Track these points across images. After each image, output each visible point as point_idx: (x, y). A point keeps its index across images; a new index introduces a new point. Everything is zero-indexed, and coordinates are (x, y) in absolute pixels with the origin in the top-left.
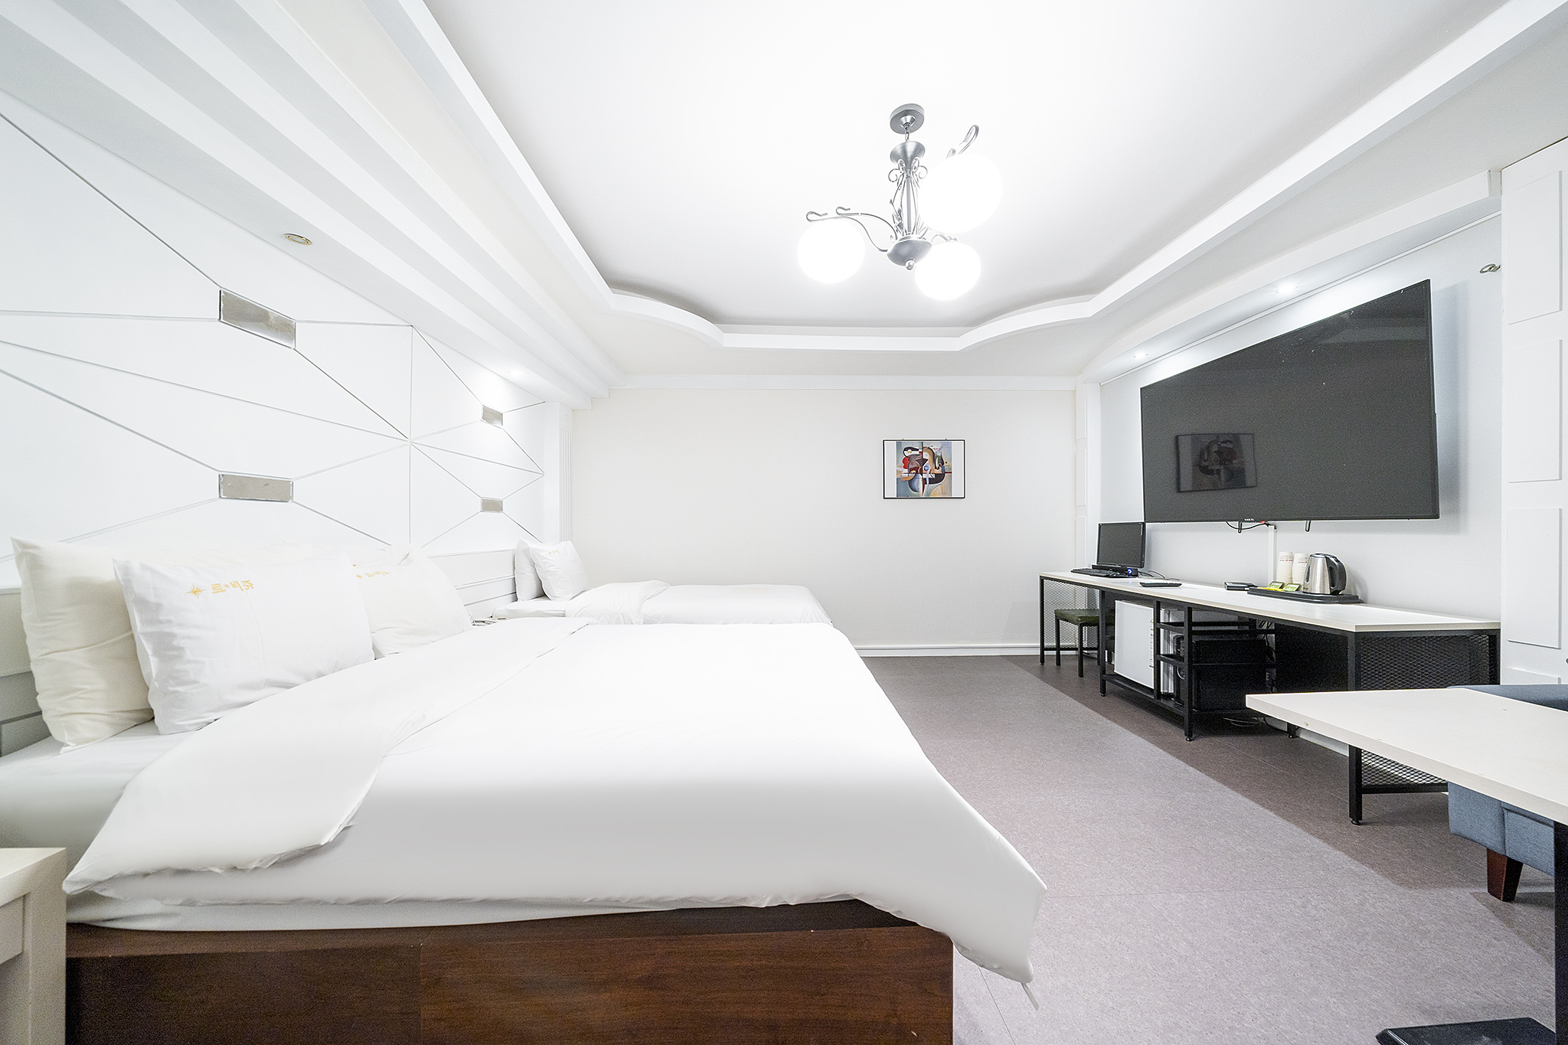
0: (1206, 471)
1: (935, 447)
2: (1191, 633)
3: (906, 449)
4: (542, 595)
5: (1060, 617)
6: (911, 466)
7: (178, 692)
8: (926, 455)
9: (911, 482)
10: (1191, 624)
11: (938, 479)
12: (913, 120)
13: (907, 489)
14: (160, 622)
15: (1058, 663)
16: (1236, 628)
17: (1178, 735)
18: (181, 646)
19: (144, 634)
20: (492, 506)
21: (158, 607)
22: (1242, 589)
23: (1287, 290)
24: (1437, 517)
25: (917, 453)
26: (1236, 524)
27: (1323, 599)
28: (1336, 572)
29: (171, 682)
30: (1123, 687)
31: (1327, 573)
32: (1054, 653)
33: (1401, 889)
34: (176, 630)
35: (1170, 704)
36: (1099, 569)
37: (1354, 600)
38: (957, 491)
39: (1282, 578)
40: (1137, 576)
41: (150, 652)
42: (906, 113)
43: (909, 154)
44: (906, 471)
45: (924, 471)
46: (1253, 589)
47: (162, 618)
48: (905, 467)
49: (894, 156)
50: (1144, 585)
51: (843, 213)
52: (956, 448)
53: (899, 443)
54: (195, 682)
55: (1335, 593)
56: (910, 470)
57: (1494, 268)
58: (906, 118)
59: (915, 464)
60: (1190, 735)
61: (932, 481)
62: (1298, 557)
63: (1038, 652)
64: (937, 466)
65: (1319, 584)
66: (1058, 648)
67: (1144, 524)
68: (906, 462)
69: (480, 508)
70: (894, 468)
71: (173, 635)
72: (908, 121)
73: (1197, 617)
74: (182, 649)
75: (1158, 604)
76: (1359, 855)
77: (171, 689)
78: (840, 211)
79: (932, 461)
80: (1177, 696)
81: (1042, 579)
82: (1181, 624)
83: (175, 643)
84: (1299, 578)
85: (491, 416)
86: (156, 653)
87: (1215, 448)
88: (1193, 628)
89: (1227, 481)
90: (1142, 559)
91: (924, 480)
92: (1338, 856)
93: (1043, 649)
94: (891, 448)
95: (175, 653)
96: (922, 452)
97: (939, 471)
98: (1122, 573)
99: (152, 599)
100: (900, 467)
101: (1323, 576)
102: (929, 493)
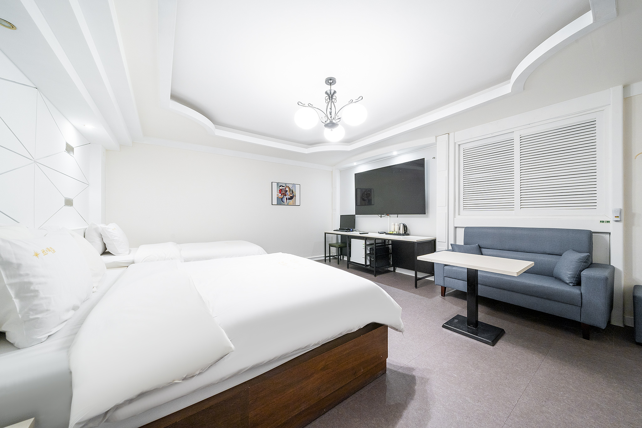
0: (364, 200)
1: (290, 186)
2: (376, 246)
3: (280, 186)
4: (105, 252)
5: (331, 245)
6: (282, 193)
7: (38, 318)
8: (287, 189)
9: (282, 199)
10: (376, 244)
11: (291, 198)
12: (333, 82)
13: (280, 201)
14: (20, 275)
15: (330, 261)
16: (381, 244)
17: (373, 276)
18: (36, 289)
19: (10, 285)
20: (69, 202)
21: (19, 266)
22: (383, 233)
23: (395, 153)
24: (425, 214)
25: (284, 188)
26: (380, 215)
27: (403, 235)
28: (405, 227)
29: (31, 313)
30: (354, 265)
31: (403, 228)
32: (329, 258)
33: (430, 299)
34: (32, 280)
35: (369, 267)
36: (341, 229)
37: (408, 235)
38: (297, 203)
39: (392, 230)
40: (353, 231)
41: (13, 296)
42: (331, 80)
43: (332, 94)
44: (280, 194)
45: (287, 195)
46: (387, 234)
47: (22, 273)
48: (280, 193)
49: (326, 93)
50: (360, 234)
51: (310, 105)
52: (297, 187)
53: (278, 183)
54: (47, 310)
55: (405, 233)
56: (282, 194)
57: (434, 158)
58: (331, 81)
59: (283, 192)
60: (375, 276)
61: (289, 199)
62: (396, 224)
63: (324, 258)
64: (291, 193)
65: (402, 231)
66: (330, 256)
67: (355, 215)
68: (281, 191)
69: (63, 204)
70: (276, 193)
71: (30, 283)
72: (331, 82)
73: (377, 241)
74: (37, 291)
75: (366, 239)
76: (420, 294)
77: (31, 317)
78: (309, 105)
79: (289, 191)
80: (370, 265)
81: (325, 233)
82: (373, 244)
83: (32, 288)
84: (397, 230)
85: (70, 149)
86: (18, 296)
87: (366, 193)
88: (376, 245)
89: (368, 203)
90: (354, 226)
91: (287, 198)
92: (417, 296)
93: (326, 257)
94: (275, 185)
95: (32, 294)
96: (286, 188)
97: (292, 195)
98: (348, 230)
99: (14, 261)
100: (278, 193)
101: (402, 228)
102: (288, 203)
